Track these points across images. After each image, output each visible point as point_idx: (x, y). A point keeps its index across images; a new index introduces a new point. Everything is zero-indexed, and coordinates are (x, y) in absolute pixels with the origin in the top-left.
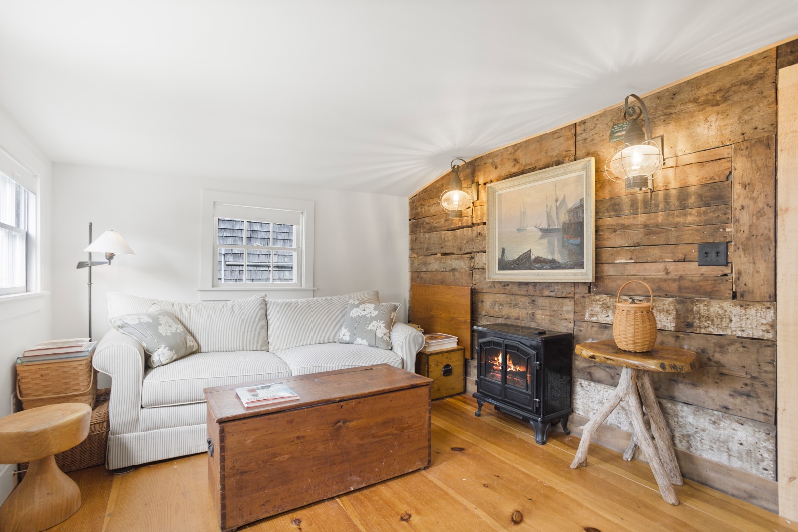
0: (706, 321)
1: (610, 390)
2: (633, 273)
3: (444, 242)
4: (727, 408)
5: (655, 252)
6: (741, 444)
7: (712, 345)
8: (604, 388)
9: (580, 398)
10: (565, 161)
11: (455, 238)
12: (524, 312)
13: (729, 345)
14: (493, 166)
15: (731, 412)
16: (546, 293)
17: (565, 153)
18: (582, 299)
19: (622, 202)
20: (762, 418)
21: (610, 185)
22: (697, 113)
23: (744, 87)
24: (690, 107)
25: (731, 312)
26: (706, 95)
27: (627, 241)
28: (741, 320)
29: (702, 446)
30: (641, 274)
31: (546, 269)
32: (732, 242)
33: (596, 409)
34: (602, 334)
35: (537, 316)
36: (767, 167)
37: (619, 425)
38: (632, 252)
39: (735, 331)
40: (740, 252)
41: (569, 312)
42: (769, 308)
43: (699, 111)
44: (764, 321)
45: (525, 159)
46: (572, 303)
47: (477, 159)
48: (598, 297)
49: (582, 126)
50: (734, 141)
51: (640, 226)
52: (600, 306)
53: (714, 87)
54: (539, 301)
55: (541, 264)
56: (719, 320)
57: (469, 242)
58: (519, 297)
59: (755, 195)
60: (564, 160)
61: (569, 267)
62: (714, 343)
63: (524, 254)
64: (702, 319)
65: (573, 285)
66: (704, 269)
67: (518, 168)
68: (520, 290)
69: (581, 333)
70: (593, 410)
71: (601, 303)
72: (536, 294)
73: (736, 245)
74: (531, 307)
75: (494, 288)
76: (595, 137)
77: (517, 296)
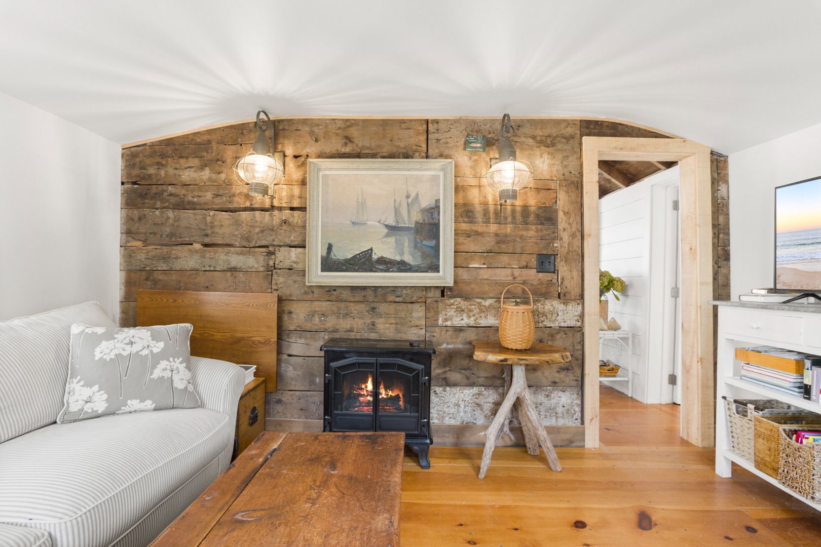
0: (542, 317)
1: (465, 391)
2: (486, 277)
3: (212, 227)
4: (555, 383)
5: (505, 259)
6: (564, 407)
7: (546, 335)
8: (460, 390)
9: (435, 406)
10: (415, 156)
11: (238, 223)
12: (360, 321)
13: (557, 334)
14: (311, 136)
15: (558, 385)
16: (391, 298)
17: (414, 147)
18: (434, 304)
19: (475, 210)
20: (574, 383)
21: (464, 191)
22: (535, 148)
23: (564, 140)
24: (530, 141)
25: (558, 308)
26: (541, 136)
27: (480, 247)
28: (564, 314)
29: (540, 417)
30: (492, 279)
31: (392, 271)
32: (558, 255)
33: (451, 412)
34: (457, 337)
35: (378, 326)
36: (577, 203)
37: (475, 422)
38: (485, 257)
39: (560, 322)
40: (563, 263)
41: (419, 318)
42: (579, 304)
43: (537, 147)
44: (576, 314)
45: (361, 141)
46: (424, 308)
47: (282, 120)
48: (452, 301)
49: (436, 125)
50: (558, 178)
51: (492, 235)
52: (455, 310)
53: (547, 132)
54: (381, 308)
55: (386, 265)
56: (551, 315)
57: (266, 232)
58: (352, 304)
59: (571, 221)
60: (414, 154)
61: (422, 270)
62: (548, 334)
63: (362, 253)
64: (540, 315)
65: (425, 289)
66: (541, 275)
67: (351, 148)
68: (353, 296)
69: (434, 340)
70: (449, 414)
71: (455, 307)
72: (376, 300)
73: (560, 257)
74: (370, 316)
75: (311, 294)
76: (449, 140)
77: (348, 304)
